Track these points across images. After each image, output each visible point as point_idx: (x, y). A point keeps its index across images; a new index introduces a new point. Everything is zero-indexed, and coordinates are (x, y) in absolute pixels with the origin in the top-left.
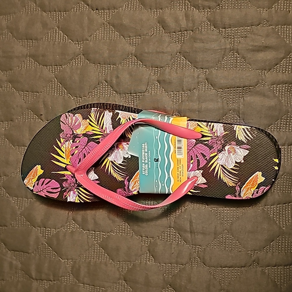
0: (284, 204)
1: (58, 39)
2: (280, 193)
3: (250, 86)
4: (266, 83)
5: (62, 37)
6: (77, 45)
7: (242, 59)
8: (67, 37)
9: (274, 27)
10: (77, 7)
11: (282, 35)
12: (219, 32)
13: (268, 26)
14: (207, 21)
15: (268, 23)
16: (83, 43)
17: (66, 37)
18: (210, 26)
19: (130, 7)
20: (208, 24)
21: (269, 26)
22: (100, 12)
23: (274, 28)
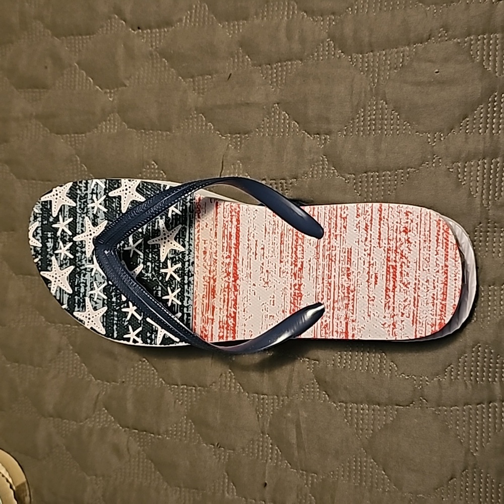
0: (478, 404)
1: (79, 84)
2: (468, 383)
3: (408, 168)
4: (440, 159)
5: (84, 81)
6: (108, 95)
7: (393, 112)
8: (92, 80)
9: (459, 41)
10: (107, 25)
11: (478, 56)
12: (350, 60)
13: (446, 41)
14: (328, 40)
15: (446, 34)
16: (117, 90)
17: (90, 81)
18: (333, 49)
19: (193, 20)
20: (330, 45)
21: (450, 39)
22: (145, 32)
23: (459, 43)
